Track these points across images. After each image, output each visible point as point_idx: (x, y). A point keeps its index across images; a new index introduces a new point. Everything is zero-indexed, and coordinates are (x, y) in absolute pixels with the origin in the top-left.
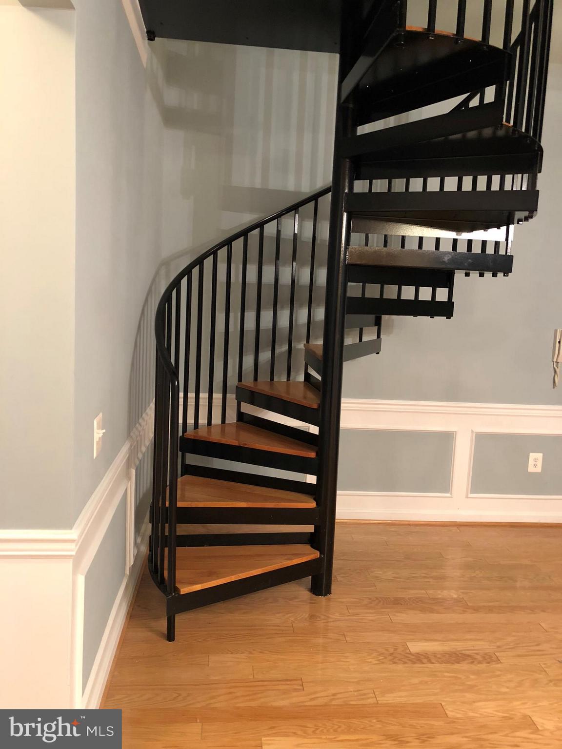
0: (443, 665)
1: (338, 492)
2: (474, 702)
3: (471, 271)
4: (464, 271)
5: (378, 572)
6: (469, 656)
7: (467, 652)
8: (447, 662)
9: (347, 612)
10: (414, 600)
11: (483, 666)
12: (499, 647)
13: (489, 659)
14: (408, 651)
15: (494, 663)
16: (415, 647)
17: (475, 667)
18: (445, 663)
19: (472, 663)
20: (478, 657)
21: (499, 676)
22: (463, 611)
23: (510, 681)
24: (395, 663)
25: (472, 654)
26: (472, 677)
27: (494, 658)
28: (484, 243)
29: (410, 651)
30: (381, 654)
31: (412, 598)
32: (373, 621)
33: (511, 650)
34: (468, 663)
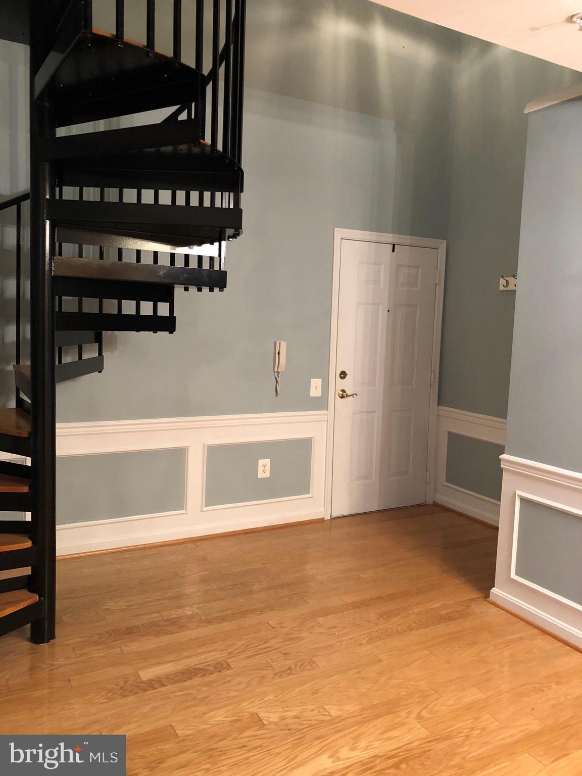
0: (176, 685)
1: (57, 527)
2: (205, 714)
3: (189, 286)
4: (183, 286)
5: (110, 604)
6: (201, 669)
7: (200, 666)
8: (180, 681)
9: (74, 654)
10: (147, 625)
11: (214, 676)
12: (229, 654)
13: (220, 667)
14: (139, 680)
15: (225, 670)
16: (146, 674)
17: (207, 679)
18: (177, 682)
19: (204, 675)
20: (210, 668)
21: (229, 681)
22: (198, 626)
23: (239, 684)
24: (125, 696)
25: (204, 667)
26: (204, 689)
27: (225, 665)
28: (200, 258)
29: (142, 680)
30: (110, 691)
31: (146, 623)
32: (102, 657)
33: (240, 654)
34: (200, 677)
